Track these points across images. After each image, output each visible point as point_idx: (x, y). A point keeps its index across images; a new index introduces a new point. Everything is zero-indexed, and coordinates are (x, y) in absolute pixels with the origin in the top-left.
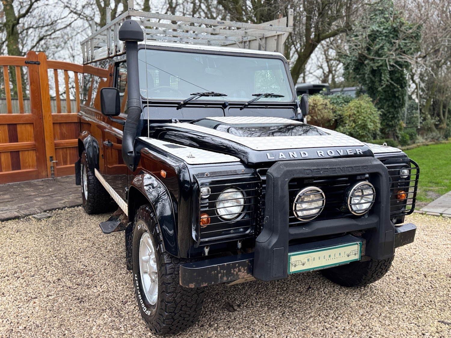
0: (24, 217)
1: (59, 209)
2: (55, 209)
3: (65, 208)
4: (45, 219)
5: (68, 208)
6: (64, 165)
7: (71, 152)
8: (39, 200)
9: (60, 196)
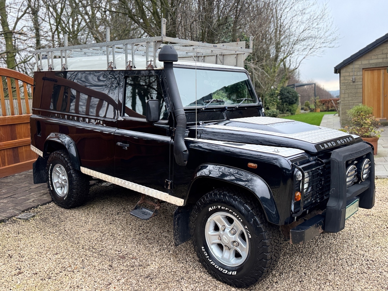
0: (8, 220)
1: (34, 207)
2: (31, 208)
3: (38, 206)
4: (32, 219)
5: (41, 205)
6: (3, 166)
7: (9, 153)
8: (5, 202)
9: (23, 196)
